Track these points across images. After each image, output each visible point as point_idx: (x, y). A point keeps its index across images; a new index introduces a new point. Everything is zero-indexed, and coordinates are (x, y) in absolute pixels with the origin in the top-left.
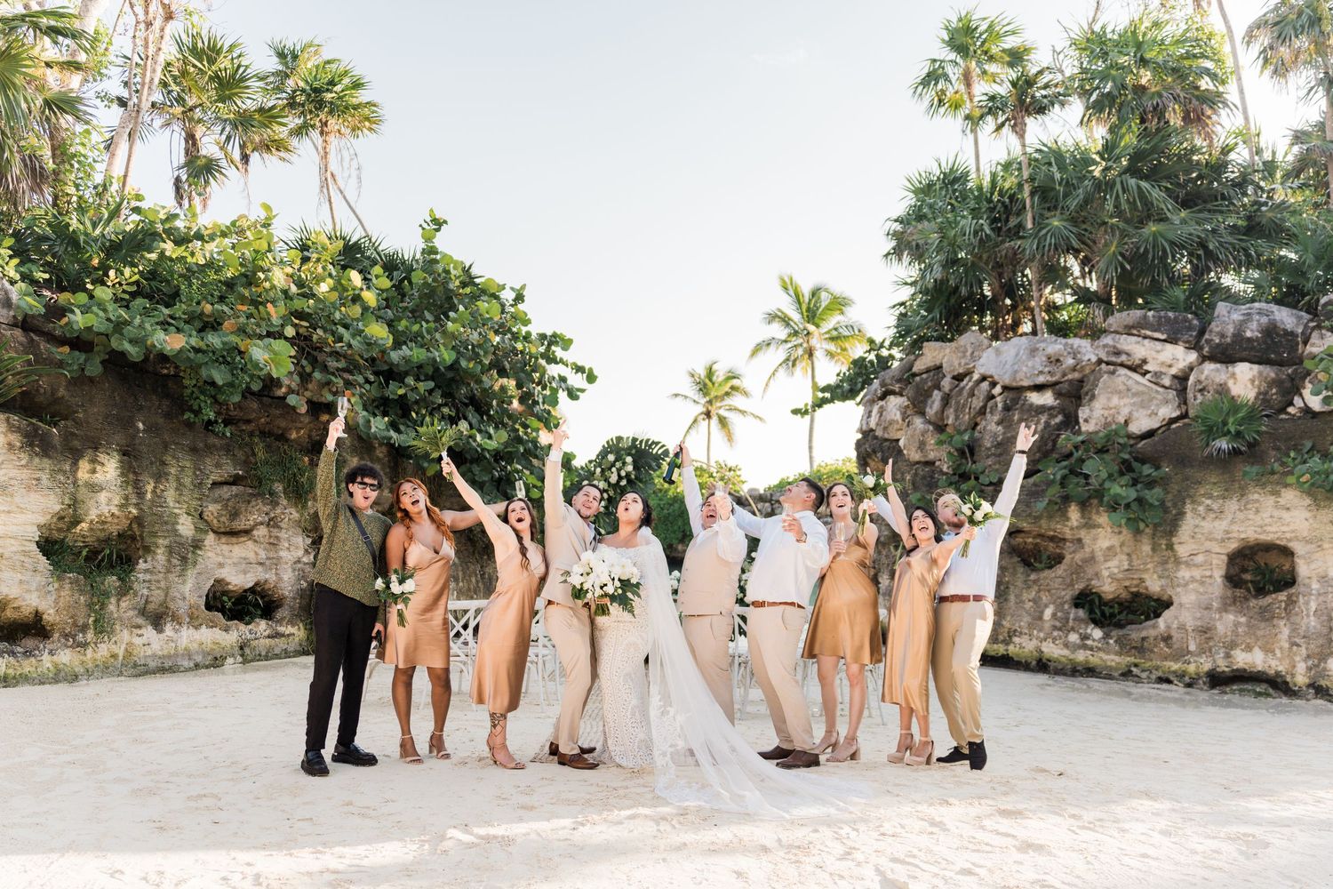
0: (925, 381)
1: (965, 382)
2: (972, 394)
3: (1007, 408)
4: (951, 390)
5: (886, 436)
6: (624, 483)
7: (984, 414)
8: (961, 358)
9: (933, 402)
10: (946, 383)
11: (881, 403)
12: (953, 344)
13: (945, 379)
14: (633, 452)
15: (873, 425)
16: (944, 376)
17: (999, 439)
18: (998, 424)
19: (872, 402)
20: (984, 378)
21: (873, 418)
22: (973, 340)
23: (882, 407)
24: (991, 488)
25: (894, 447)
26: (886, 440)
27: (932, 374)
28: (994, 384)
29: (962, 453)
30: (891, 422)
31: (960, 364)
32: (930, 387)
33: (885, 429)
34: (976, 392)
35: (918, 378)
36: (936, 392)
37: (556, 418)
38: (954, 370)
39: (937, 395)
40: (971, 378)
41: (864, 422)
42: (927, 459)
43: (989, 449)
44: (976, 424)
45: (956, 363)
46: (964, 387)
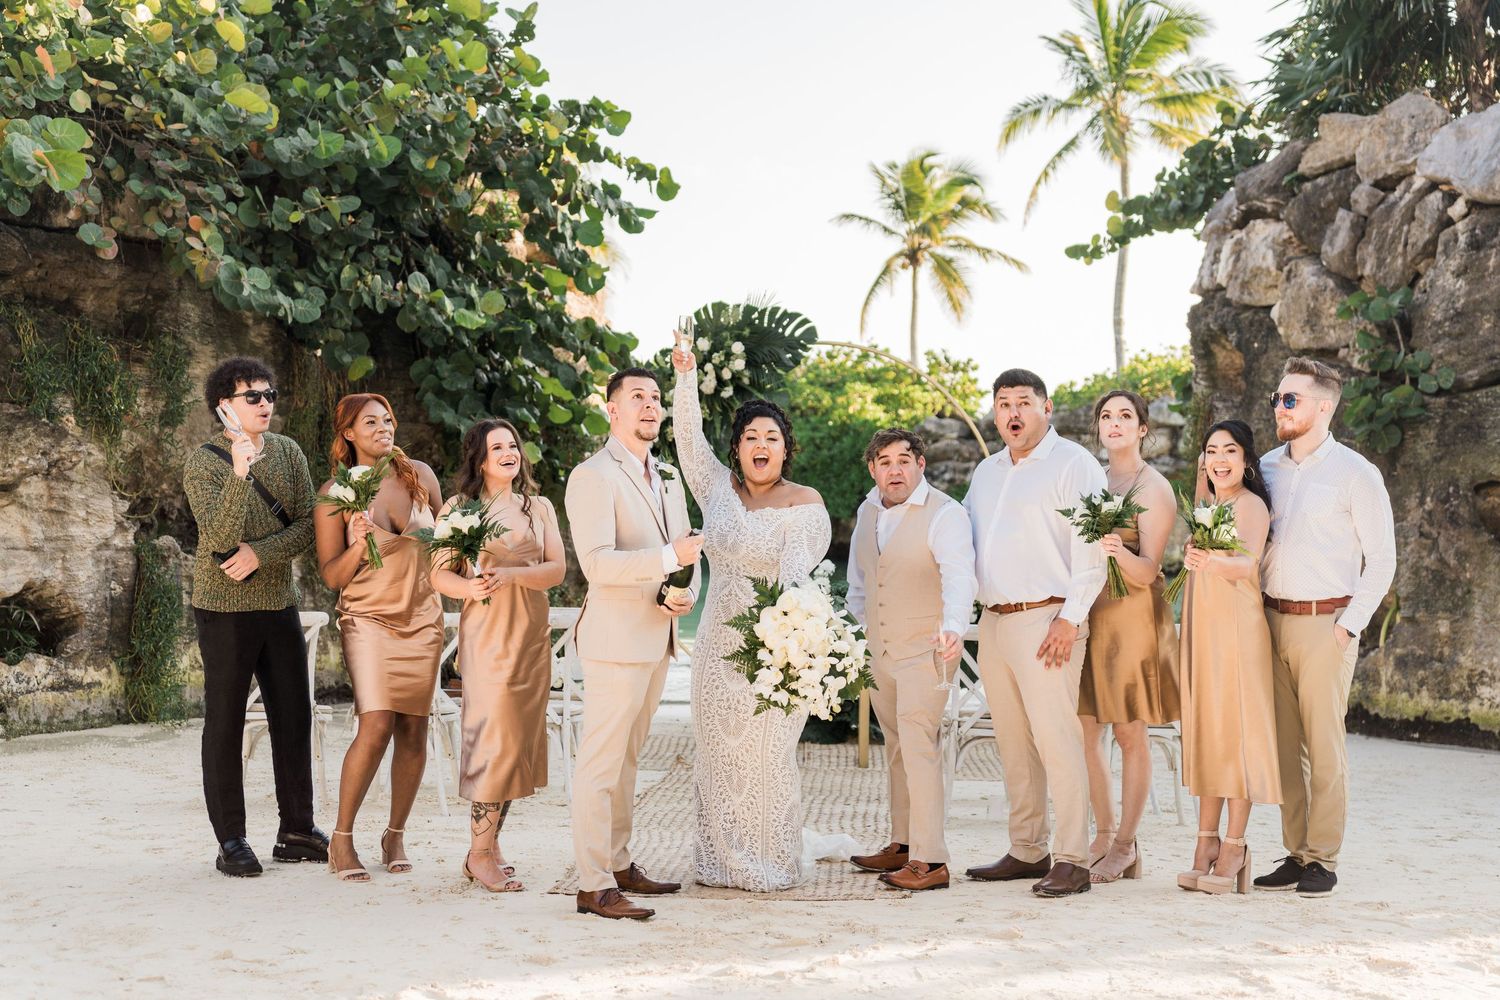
0: (1320, 191)
1: (1397, 193)
2: (1409, 218)
3: (1475, 245)
4: (1371, 209)
5: (1247, 299)
6: (728, 392)
7: (1433, 255)
8: (1389, 146)
9: (1336, 233)
10: (1362, 195)
11: (1239, 234)
12: (1377, 118)
13: (1360, 188)
14: (747, 332)
15: (1221, 278)
16: (1359, 181)
17: (1458, 305)
18: (1458, 275)
19: (1222, 232)
20: (1433, 186)
21: (1222, 265)
22: (1414, 110)
23: (1239, 242)
24: (1442, 400)
25: (1261, 323)
26: (1247, 307)
27: (1334, 177)
28: (1451, 197)
29: (1387, 331)
30: (1257, 273)
31: (1388, 157)
32: (1330, 204)
33: (1245, 285)
34: (1417, 213)
35: (1308, 186)
36: (1341, 213)
37: (598, 268)
38: (1376, 169)
39: (1343, 219)
40: (1410, 185)
41: (1206, 272)
42: (1322, 345)
43: (1439, 324)
44: (1418, 276)
45: (1381, 156)
46: (1395, 204)
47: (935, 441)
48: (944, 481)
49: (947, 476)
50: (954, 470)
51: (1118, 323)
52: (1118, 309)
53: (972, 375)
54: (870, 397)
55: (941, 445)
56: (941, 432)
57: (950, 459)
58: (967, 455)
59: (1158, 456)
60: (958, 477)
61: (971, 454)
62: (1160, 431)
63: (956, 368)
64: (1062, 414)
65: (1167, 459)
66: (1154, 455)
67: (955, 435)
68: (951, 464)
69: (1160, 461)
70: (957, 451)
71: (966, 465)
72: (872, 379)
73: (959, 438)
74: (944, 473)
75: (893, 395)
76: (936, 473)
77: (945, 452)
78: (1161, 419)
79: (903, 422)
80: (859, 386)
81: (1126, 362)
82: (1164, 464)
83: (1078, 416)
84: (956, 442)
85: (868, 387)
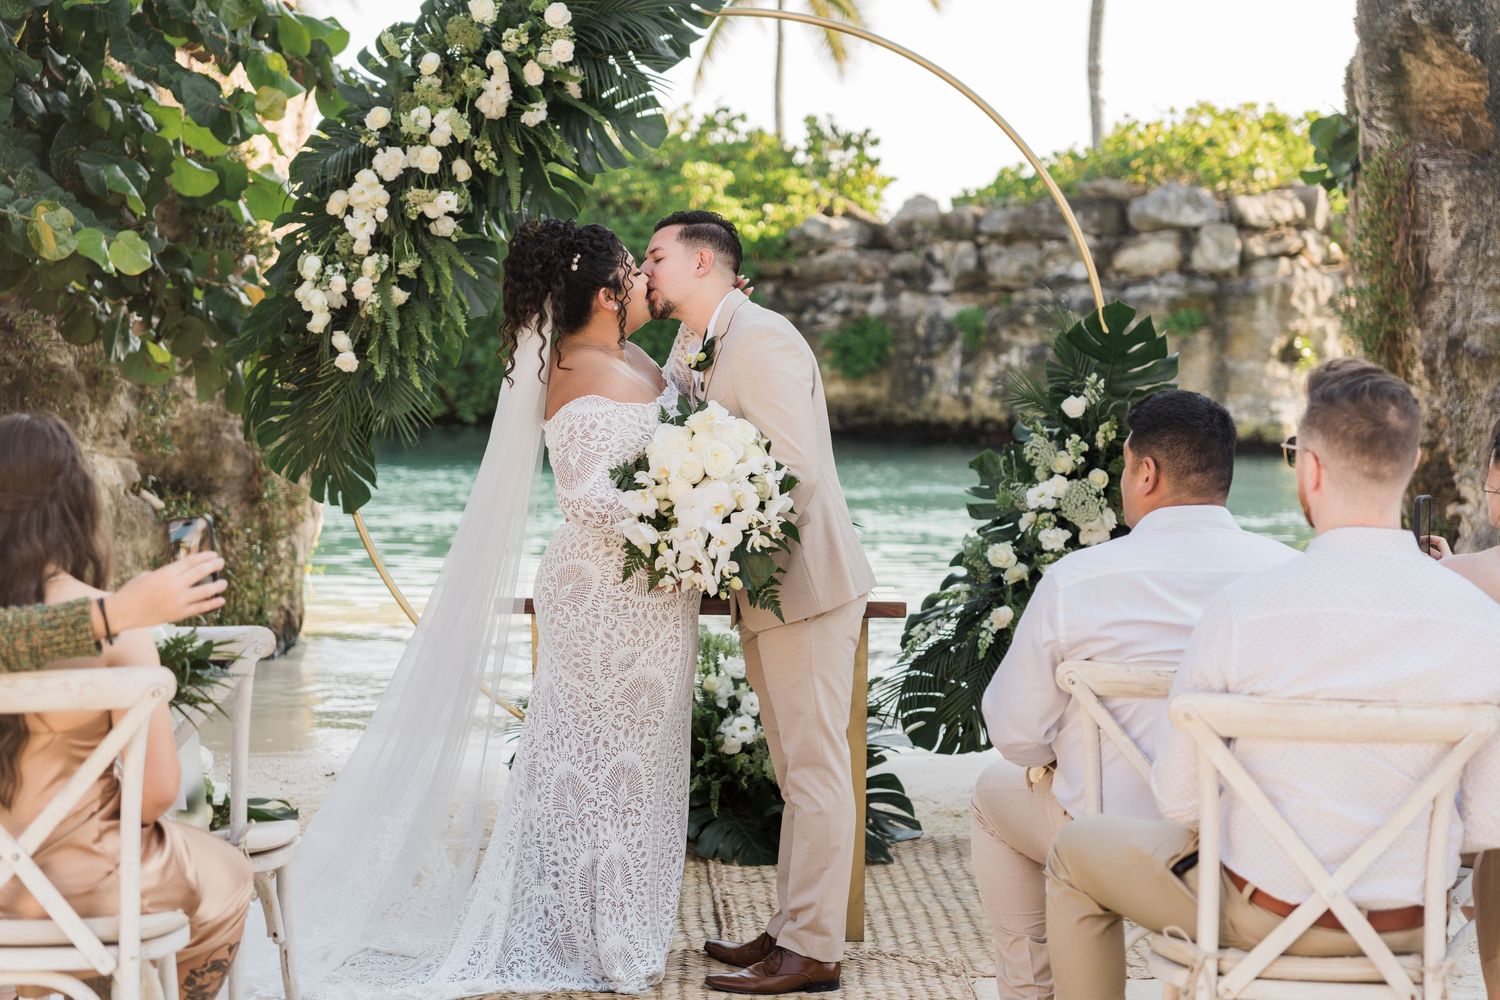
47: (821, 252)
48: (835, 313)
49: (840, 305)
50: (851, 296)
51: (1094, 72)
52: (1094, 50)
53: (871, 152)
54: (720, 186)
55: (829, 257)
56: (829, 238)
57: (843, 279)
58: (868, 272)
59: (1162, 273)
60: (857, 306)
61: (875, 271)
62: (1165, 234)
63: (847, 143)
64: (1013, 210)
65: (1175, 278)
66: (1154, 272)
67: (851, 242)
68: (845, 287)
69: (1164, 280)
70: (855, 268)
71: (868, 288)
72: (724, 157)
73: (860, 248)
74: (834, 300)
75: (756, 183)
76: (822, 300)
77: (835, 268)
78: (1166, 217)
79: (773, 223)
80: (702, 168)
81: (1108, 129)
82: (1171, 285)
83: (1038, 212)
84: (852, 255)
85: (717, 170)
